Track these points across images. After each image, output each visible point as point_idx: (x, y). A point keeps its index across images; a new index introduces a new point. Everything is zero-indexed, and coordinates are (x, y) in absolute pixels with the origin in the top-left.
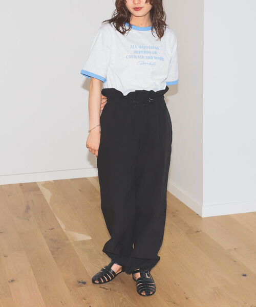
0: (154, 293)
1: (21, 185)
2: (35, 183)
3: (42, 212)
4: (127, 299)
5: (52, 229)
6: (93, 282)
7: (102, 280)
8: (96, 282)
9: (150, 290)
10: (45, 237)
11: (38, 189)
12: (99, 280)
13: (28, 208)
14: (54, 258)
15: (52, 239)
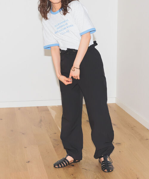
0: (112, 170)
1: (38, 107)
2: (46, 106)
3: (50, 123)
4: (99, 176)
5: (55, 133)
6: (54, 166)
7: (60, 166)
8: (56, 166)
9: (109, 168)
10: (50, 138)
11: (48, 110)
12: (58, 165)
13: (41, 121)
14: (55, 150)
15: (54, 139)
